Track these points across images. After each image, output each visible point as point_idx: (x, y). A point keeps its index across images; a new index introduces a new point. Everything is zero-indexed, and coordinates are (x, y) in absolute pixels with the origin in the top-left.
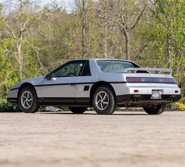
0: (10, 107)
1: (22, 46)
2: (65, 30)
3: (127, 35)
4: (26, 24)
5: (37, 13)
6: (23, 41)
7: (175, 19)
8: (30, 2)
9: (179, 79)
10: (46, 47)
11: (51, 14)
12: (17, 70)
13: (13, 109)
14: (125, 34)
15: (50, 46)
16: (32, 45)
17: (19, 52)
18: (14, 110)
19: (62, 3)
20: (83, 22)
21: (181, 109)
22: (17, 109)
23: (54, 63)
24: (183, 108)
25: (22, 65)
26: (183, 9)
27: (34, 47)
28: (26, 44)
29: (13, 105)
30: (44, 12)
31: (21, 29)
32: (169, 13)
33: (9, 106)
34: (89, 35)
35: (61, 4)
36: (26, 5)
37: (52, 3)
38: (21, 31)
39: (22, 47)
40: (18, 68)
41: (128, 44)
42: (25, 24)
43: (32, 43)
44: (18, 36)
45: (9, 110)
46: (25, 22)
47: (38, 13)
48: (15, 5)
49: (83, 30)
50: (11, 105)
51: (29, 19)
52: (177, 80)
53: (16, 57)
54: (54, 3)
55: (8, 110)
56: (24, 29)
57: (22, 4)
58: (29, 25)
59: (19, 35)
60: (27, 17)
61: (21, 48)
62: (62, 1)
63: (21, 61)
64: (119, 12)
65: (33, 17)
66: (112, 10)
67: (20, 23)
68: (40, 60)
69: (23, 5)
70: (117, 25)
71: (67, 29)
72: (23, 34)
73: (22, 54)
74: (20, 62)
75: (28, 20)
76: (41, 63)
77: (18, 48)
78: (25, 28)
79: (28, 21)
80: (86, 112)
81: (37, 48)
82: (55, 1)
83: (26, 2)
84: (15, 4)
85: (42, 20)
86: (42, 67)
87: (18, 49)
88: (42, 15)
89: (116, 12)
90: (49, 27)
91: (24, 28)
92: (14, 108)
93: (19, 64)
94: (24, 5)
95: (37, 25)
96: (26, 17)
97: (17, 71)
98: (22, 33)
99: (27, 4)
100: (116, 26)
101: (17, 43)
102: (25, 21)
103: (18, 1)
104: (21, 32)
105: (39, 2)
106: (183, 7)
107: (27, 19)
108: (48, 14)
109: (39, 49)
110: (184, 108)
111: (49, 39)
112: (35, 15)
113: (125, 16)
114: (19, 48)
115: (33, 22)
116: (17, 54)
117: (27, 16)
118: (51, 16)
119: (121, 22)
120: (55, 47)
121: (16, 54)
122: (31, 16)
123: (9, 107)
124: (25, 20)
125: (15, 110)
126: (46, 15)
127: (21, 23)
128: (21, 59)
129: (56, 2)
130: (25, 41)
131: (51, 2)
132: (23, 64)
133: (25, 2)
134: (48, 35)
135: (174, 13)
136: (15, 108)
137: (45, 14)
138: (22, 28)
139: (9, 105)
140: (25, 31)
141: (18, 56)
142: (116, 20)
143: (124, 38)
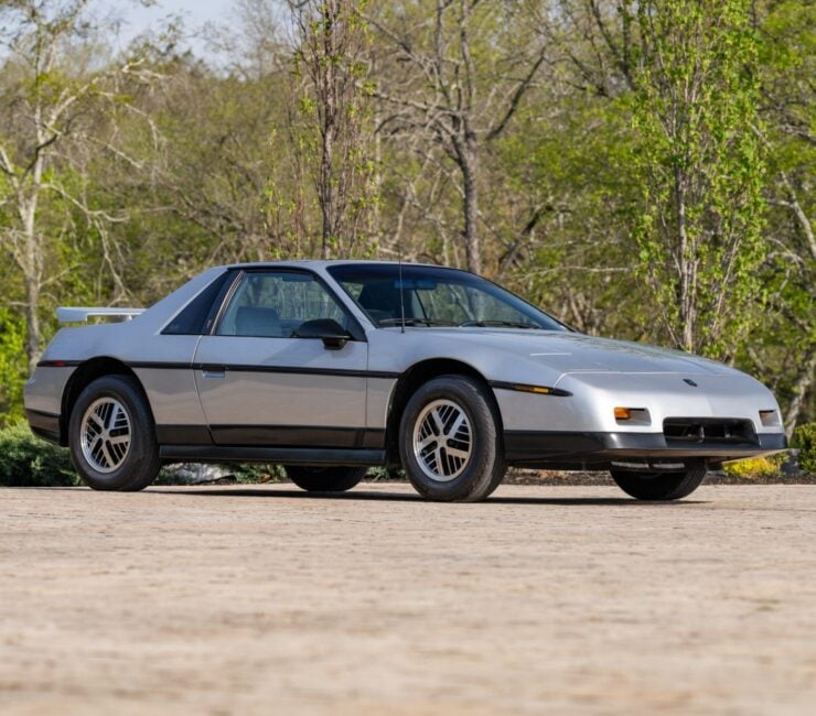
0: (17, 461)
1: (39, 204)
2: (217, 142)
3: (469, 165)
4: (59, 117)
5: (104, 73)
6: (45, 186)
7: (710, 93)
8: (73, 24)
9: (723, 348)
10: (137, 210)
11: (159, 76)
12: (18, 303)
13: (29, 470)
14: (460, 162)
15: (153, 207)
16: (81, 202)
17: (30, 232)
18: (36, 473)
19: (205, 30)
20: (326, 103)
21: (744, 475)
22: (49, 472)
23: (169, 279)
24: (749, 472)
25: (40, 285)
26: (741, 52)
27: (89, 212)
28: (56, 198)
29: (30, 454)
30: (131, 68)
31: (36, 137)
32: (683, 68)
33: (12, 459)
34: (351, 157)
35: (202, 35)
36: (57, 37)
37: (165, 30)
38: (37, 143)
39: (40, 209)
40: (26, 298)
41: (474, 203)
42: (54, 117)
43: (83, 195)
44: (23, 167)
45: (13, 473)
46: (53, 107)
47: (108, 73)
48: (15, 36)
49: (324, 136)
50: (22, 454)
51: (72, 94)
52: (715, 354)
53: (17, 252)
54: (174, 29)
55: (9, 473)
56: (50, 137)
57: (43, 33)
58: (69, 121)
59: (29, 162)
60: (64, 86)
61: (36, 216)
62: (206, 24)
63: (37, 269)
64: (435, 70)
65: (86, 87)
66: (406, 64)
67: (34, 111)
68: (113, 262)
69: (45, 37)
70: (431, 123)
71: (223, 139)
72: (44, 156)
73: (41, 239)
74: (29, 273)
75: (66, 98)
76: (117, 278)
77: (23, 212)
78: (56, 131)
79: (67, 103)
80: (362, 487)
81: (100, 215)
82: (177, 24)
83: (57, 27)
84: (13, 33)
85: (127, 100)
86: (123, 294)
87: (24, 217)
88: (125, 78)
89: (426, 70)
90: (154, 128)
91: (51, 132)
92: (33, 465)
93: (26, 282)
94: (50, 36)
95: (101, 122)
96: (59, 89)
97: (19, 307)
98: (41, 152)
99: (63, 34)
100: (427, 128)
101: (21, 193)
102: (55, 102)
103: (24, 22)
104: (38, 149)
105: (113, 24)
106: (742, 45)
107: (64, 93)
108: (146, 76)
109: (109, 218)
110: (754, 472)
111: (153, 178)
112: (97, 79)
113: (460, 86)
114: (28, 215)
115: (88, 109)
116: (21, 237)
117: (62, 83)
118: (162, 84)
119: (447, 112)
120: (175, 212)
121: (18, 238)
122: (78, 85)
123: (13, 464)
124: (54, 98)
125: (38, 476)
126: (142, 78)
127: (38, 111)
128: (36, 262)
129: (183, 26)
130: (54, 187)
131: (163, 26)
132: (43, 279)
133: (54, 25)
134: (146, 163)
135: (705, 69)
136: (38, 468)
137: (137, 77)
138: (40, 133)
139: (11, 454)
140: (52, 146)
141: (24, 248)
142: (425, 103)
143: (456, 178)
